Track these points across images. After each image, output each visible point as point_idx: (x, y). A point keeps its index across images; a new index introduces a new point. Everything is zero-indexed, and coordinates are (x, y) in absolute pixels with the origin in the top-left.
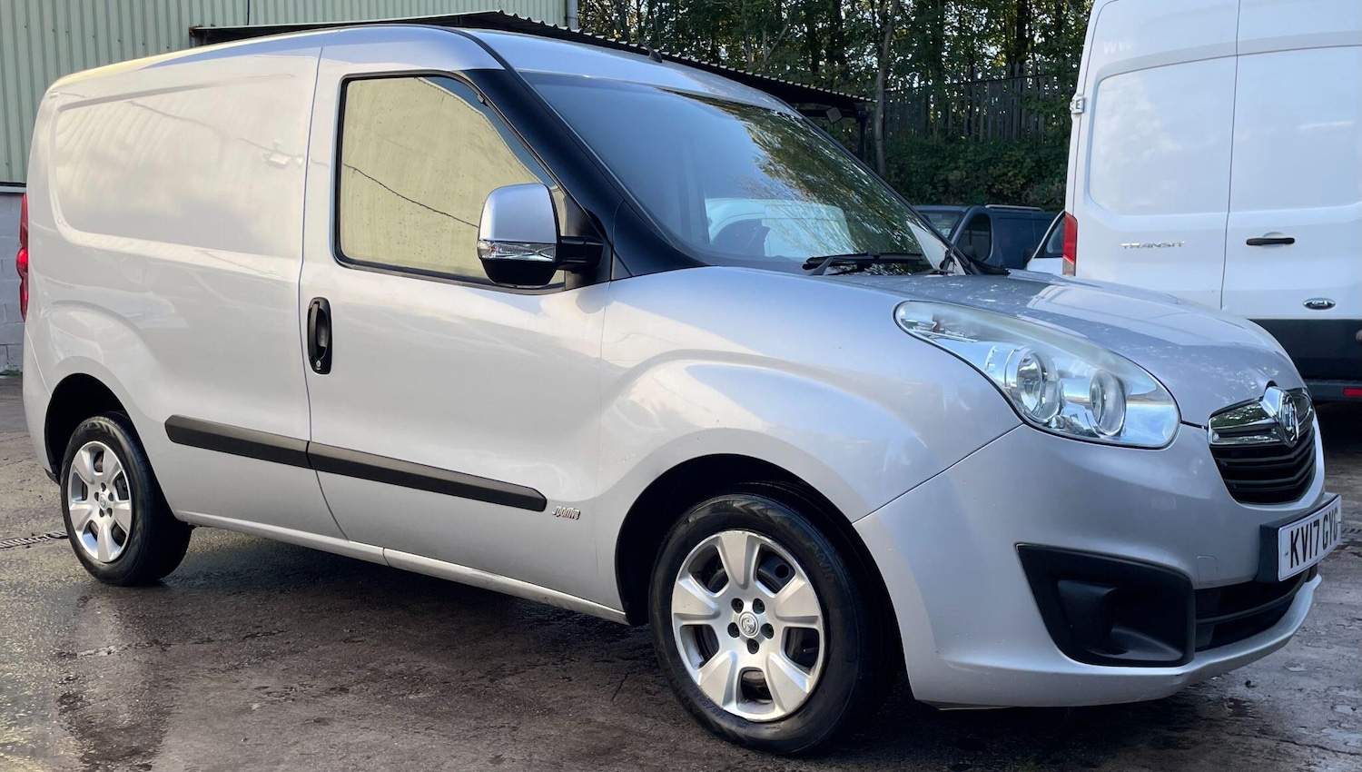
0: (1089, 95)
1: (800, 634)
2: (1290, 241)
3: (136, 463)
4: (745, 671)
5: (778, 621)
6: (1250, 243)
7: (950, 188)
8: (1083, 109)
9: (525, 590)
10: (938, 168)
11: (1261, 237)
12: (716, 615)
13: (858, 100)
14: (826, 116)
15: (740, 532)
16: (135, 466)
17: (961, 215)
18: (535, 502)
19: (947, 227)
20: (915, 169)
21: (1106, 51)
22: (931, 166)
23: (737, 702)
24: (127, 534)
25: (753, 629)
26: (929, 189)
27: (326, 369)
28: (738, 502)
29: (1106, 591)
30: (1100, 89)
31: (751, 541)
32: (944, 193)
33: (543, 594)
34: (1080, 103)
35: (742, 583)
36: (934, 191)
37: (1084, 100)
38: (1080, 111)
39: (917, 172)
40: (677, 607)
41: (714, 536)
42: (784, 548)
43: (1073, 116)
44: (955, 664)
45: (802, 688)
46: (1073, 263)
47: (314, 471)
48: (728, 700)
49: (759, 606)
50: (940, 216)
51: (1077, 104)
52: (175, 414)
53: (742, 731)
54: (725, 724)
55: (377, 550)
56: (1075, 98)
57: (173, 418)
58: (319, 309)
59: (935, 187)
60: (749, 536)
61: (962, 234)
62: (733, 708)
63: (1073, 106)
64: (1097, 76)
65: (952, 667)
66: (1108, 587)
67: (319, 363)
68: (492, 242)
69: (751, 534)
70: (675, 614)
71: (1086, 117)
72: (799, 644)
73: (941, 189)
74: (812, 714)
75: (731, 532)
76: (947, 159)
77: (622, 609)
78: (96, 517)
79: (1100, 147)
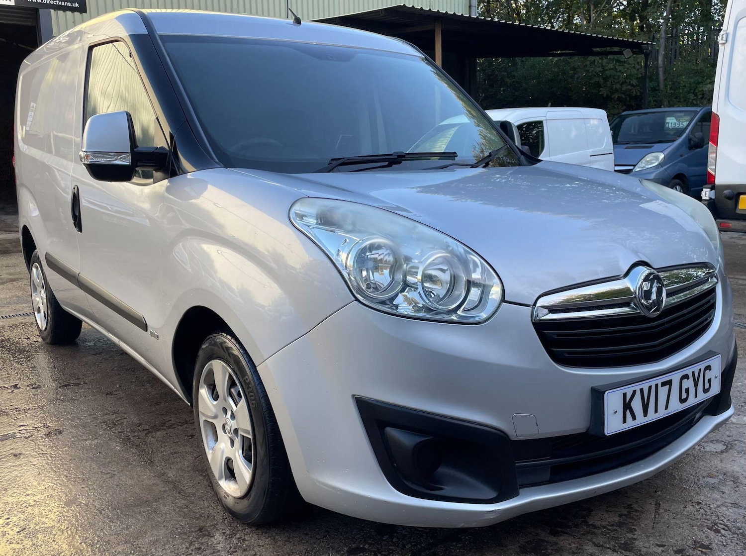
0: (731, 31)
4: (227, 459)
7: (705, 96)
8: (727, 41)
10: (699, 83)
12: (217, 417)
13: (642, 43)
14: (623, 54)
15: (220, 362)
17: (696, 113)
19: (687, 121)
20: (684, 85)
22: (694, 82)
23: (226, 479)
25: (230, 431)
26: (692, 96)
27: (80, 229)
30: (739, 25)
32: (702, 98)
34: (724, 36)
36: (695, 98)
37: (727, 34)
38: (724, 42)
39: (685, 86)
40: (201, 407)
41: (214, 362)
43: (720, 46)
46: (715, 147)
48: (220, 476)
49: (233, 415)
50: (682, 114)
51: (722, 37)
56: (721, 34)
58: (74, 192)
59: (696, 95)
60: (224, 366)
61: (696, 124)
63: (719, 38)
64: (737, 18)
70: (201, 413)
71: (728, 46)
73: (700, 96)
76: (705, 78)
79: (737, 66)
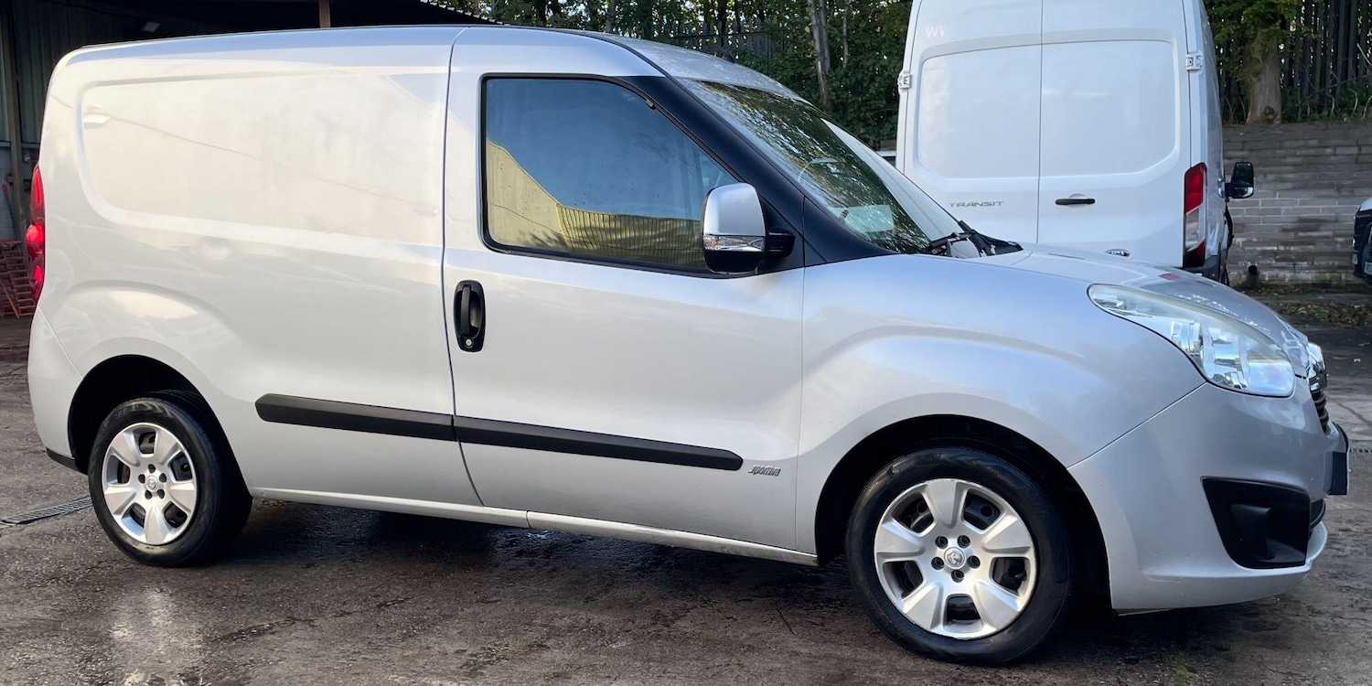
0: (915, 73)
1: (1008, 562)
2: (1091, 201)
3: (202, 442)
4: (951, 598)
5: (985, 553)
6: (1059, 202)
8: (910, 85)
9: (698, 541)
11: (1067, 197)
12: (921, 552)
15: (949, 480)
16: (202, 447)
18: (729, 462)
21: (929, 35)
23: (944, 625)
24: (190, 516)
25: (959, 561)
27: (478, 346)
28: (944, 455)
29: (1266, 510)
30: (924, 68)
31: (959, 488)
33: (719, 544)
34: (908, 79)
35: (950, 523)
37: (910, 77)
38: (907, 86)
40: (879, 546)
41: (921, 484)
42: (994, 491)
43: (900, 91)
44: (1154, 577)
45: (1013, 607)
47: (457, 443)
48: (935, 623)
49: (964, 541)
51: (905, 80)
52: (268, 392)
53: (951, 649)
54: (935, 645)
55: (521, 514)
56: (902, 73)
57: (268, 397)
58: (472, 292)
60: (958, 483)
62: (941, 630)
63: (900, 81)
64: (922, 57)
65: (1151, 579)
66: (1267, 507)
67: (469, 342)
68: (717, 236)
69: (960, 481)
70: (878, 553)
71: (913, 92)
72: (1007, 571)
74: (1023, 629)
75: (939, 480)
77: (815, 552)
78: (141, 500)
79: (926, 119)
